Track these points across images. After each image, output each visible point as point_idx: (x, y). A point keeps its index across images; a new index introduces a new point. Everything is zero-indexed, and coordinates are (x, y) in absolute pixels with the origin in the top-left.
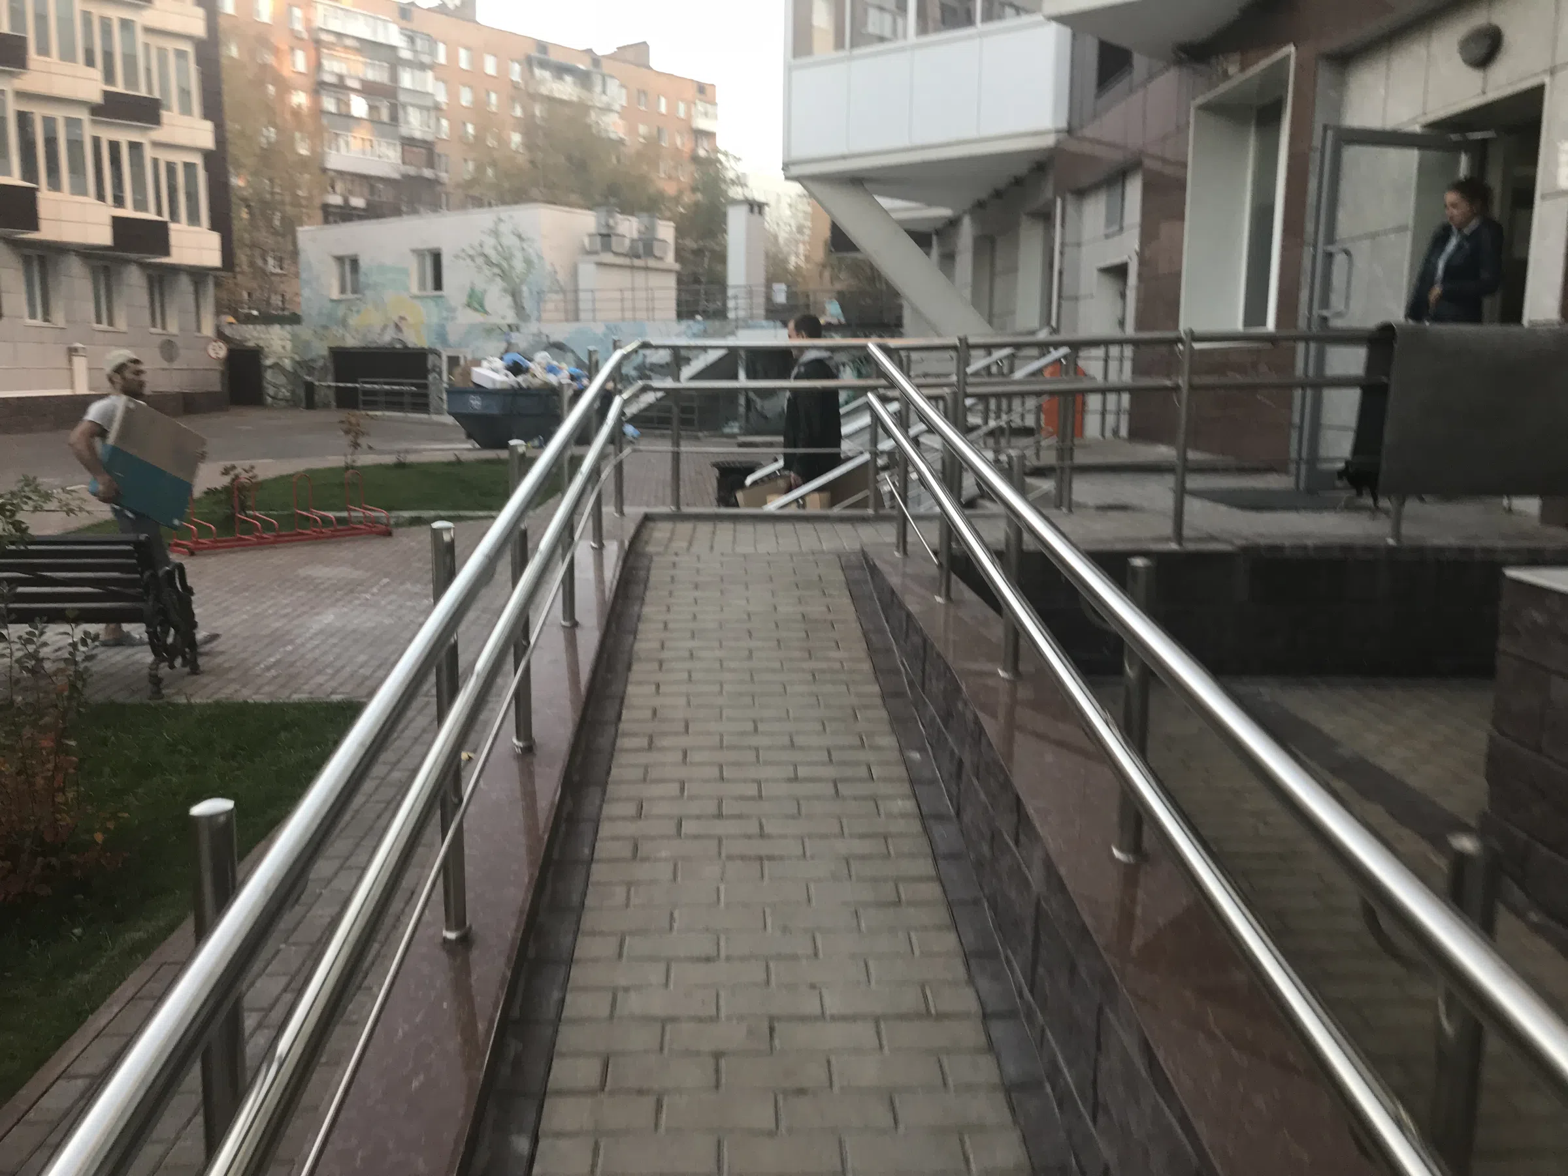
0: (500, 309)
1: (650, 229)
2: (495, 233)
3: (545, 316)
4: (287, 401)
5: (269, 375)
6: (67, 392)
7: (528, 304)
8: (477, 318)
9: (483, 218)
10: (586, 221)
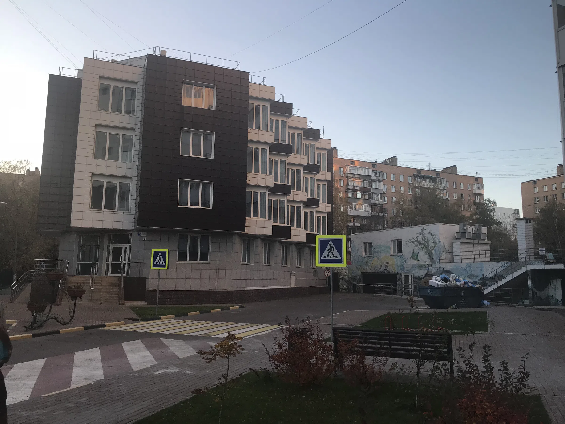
0: (424, 258)
1: (480, 229)
2: (422, 233)
3: (441, 261)
4: (346, 290)
5: (341, 281)
6: (289, 287)
7: (435, 257)
8: (416, 262)
9: (418, 229)
10: (456, 228)
